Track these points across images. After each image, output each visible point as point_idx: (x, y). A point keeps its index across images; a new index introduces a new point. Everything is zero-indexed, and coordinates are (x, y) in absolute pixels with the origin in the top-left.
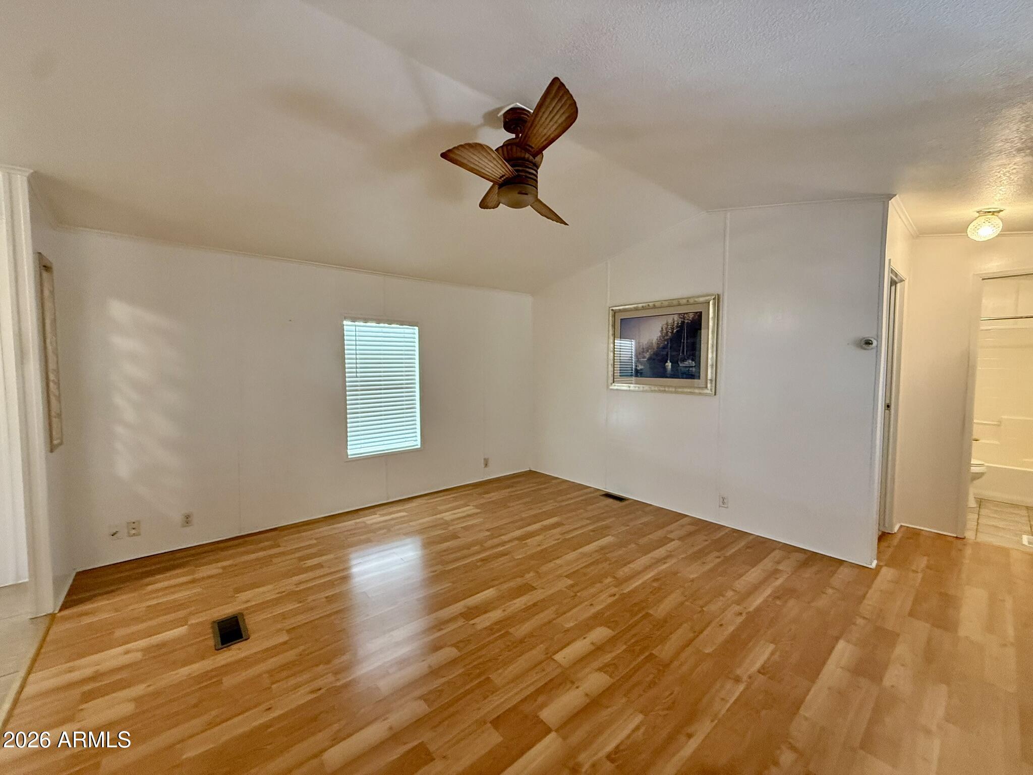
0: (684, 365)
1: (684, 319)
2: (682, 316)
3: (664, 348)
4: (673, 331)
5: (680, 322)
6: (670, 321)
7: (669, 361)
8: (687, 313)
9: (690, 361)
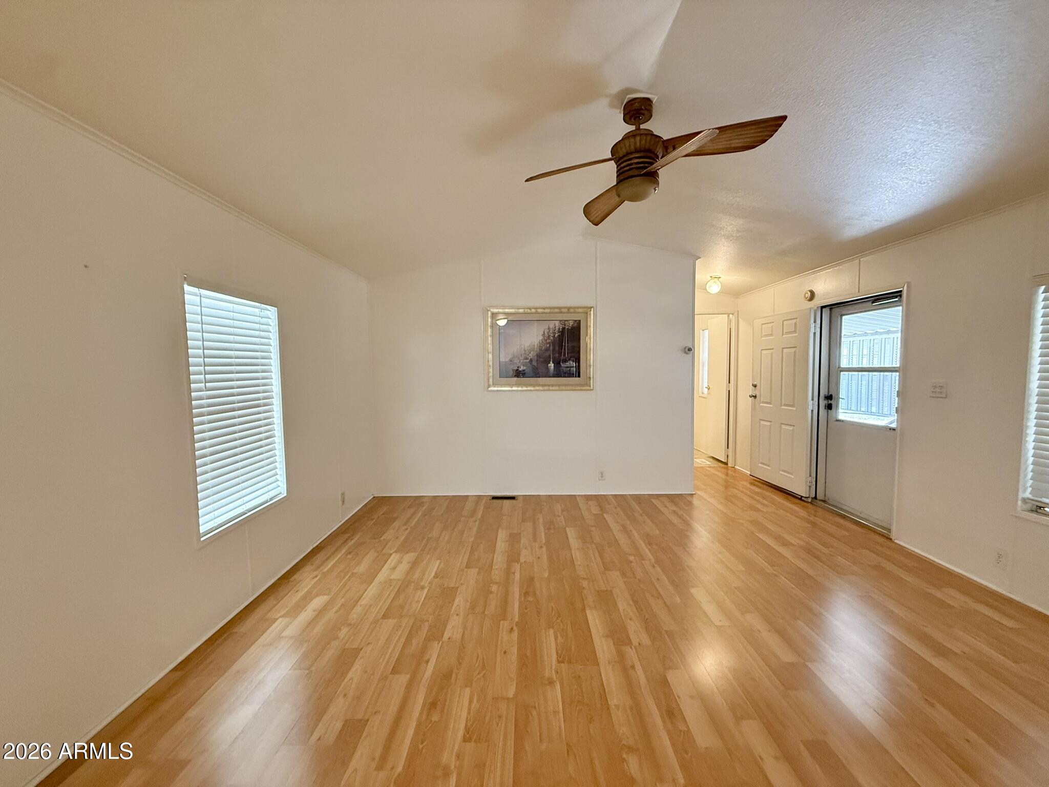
0: (566, 366)
1: (565, 325)
2: (563, 322)
3: (547, 350)
4: (555, 336)
5: (561, 328)
6: (552, 326)
7: (551, 362)
8: (567, 320)
9: (571, 362)
